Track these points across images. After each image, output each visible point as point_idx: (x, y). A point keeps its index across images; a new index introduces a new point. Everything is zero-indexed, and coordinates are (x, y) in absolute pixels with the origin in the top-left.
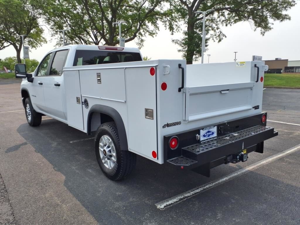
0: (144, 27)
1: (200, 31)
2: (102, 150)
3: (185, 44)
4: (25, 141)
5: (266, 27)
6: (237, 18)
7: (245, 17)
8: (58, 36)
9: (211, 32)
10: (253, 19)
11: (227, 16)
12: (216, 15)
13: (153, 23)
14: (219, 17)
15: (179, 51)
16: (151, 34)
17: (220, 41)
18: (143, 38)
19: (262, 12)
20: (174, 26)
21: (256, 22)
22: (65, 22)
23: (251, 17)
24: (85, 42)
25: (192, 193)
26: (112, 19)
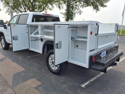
0: (47, 6)
1: (72, 9)
2: (51, 61)
3: (66, 15)
4: (5, 57)
5: (98, 9)
6: (86, 5)
7: (90, 5)
8: (7, 8)
9: (76, 10)
10: (93, 6)
11: (82, 4)
12: (78, 3)
13: (51, 5)
14: (79, 4)
15: (63, 17)
16: (50, 9)
17: (80, 14)
18: (47, 11)
19: (96, 3)
20: (61, 7)
21: (94, 7)
22: (10, 1)
23: (92, 5)
24: (20, 11)
25: (93, 79)
26: (33, 1)
